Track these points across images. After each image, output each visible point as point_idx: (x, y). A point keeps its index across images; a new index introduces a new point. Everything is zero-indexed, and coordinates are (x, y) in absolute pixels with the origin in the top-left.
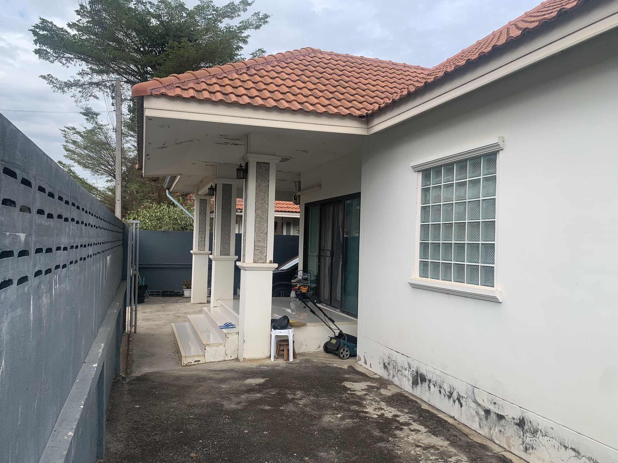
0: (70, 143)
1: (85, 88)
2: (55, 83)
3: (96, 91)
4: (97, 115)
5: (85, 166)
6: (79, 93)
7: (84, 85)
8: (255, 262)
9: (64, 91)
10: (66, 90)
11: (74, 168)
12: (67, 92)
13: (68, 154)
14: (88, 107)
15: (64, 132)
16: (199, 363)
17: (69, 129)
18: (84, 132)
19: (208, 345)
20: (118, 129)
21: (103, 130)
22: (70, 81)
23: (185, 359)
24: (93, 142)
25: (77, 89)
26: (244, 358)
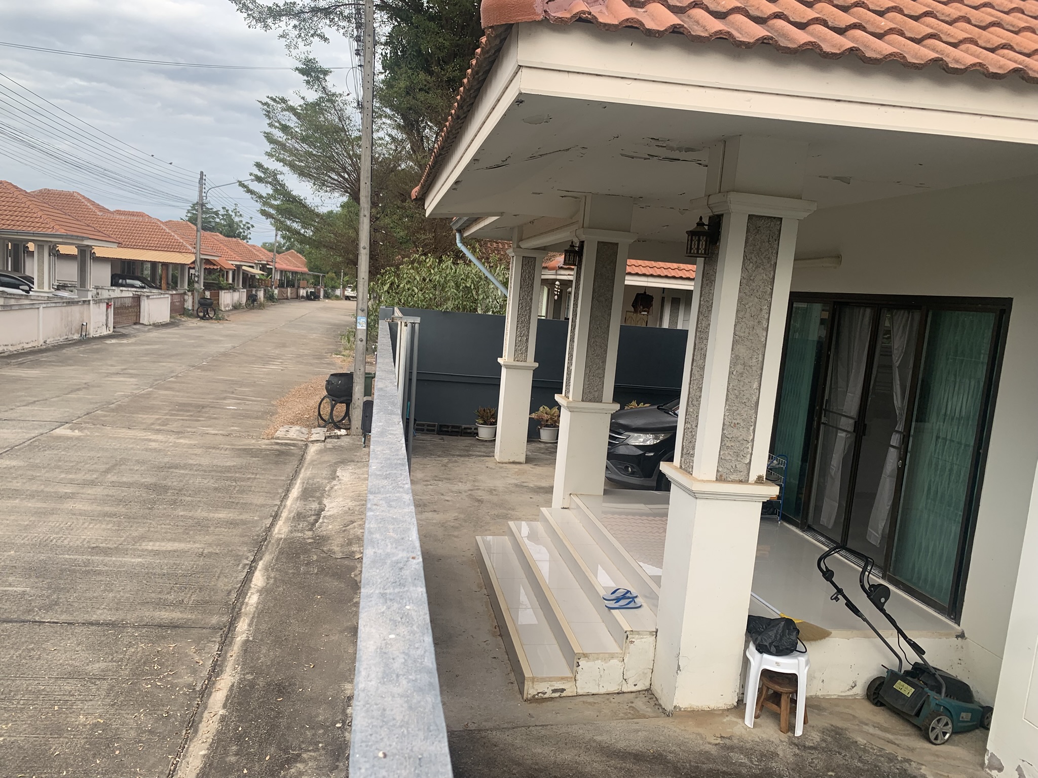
0: (276, 127)
1: (304, 20)
2: (251, 10)
3: (323, 26)
4: (326, 72)
5: (302, 173)
6: (293, 30)
7: (304, 12)
8: (720, 479)
9: (266, 26)
10: (271, 24)
11: (283, 175)
12: (273, 27)
13: (273, 148)
14: (310, 57)
15: (265, 107)
16: (564, 694)
17: (274, 100)
18: (300, 106)
19: (585, 655)
20: (365, 104)
21: (336, 104)
22: (277, 6)
23: (531, 685)
24: (318, 128)
25: (290, 21)
26: (675, 707)
